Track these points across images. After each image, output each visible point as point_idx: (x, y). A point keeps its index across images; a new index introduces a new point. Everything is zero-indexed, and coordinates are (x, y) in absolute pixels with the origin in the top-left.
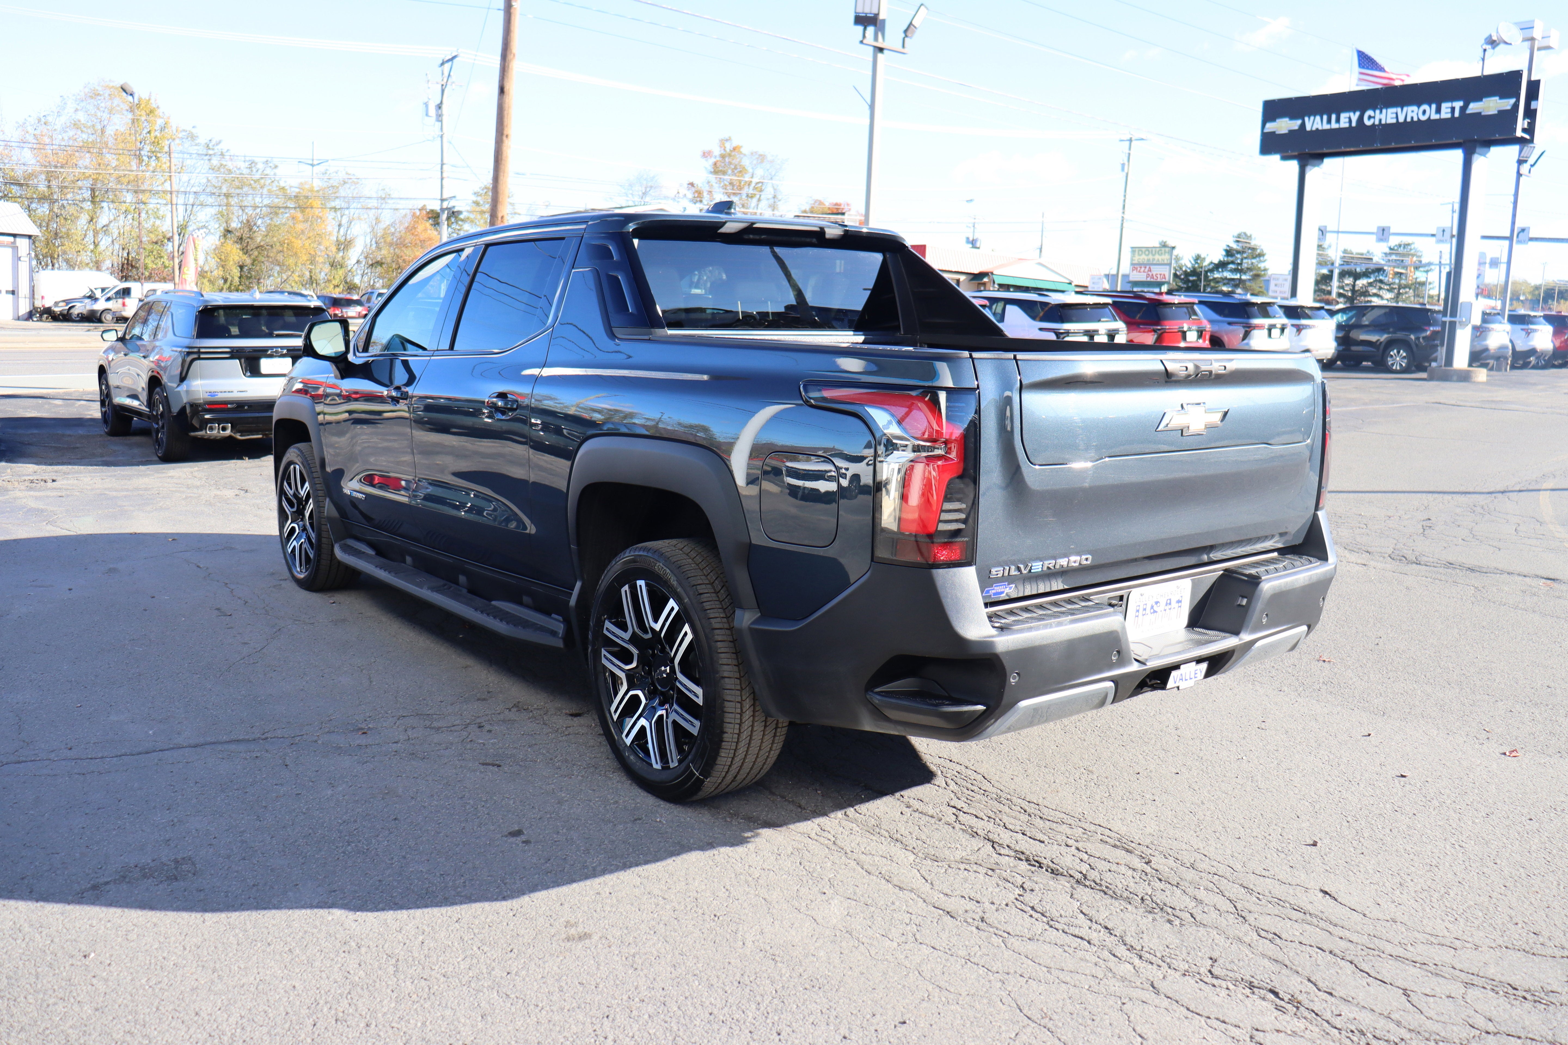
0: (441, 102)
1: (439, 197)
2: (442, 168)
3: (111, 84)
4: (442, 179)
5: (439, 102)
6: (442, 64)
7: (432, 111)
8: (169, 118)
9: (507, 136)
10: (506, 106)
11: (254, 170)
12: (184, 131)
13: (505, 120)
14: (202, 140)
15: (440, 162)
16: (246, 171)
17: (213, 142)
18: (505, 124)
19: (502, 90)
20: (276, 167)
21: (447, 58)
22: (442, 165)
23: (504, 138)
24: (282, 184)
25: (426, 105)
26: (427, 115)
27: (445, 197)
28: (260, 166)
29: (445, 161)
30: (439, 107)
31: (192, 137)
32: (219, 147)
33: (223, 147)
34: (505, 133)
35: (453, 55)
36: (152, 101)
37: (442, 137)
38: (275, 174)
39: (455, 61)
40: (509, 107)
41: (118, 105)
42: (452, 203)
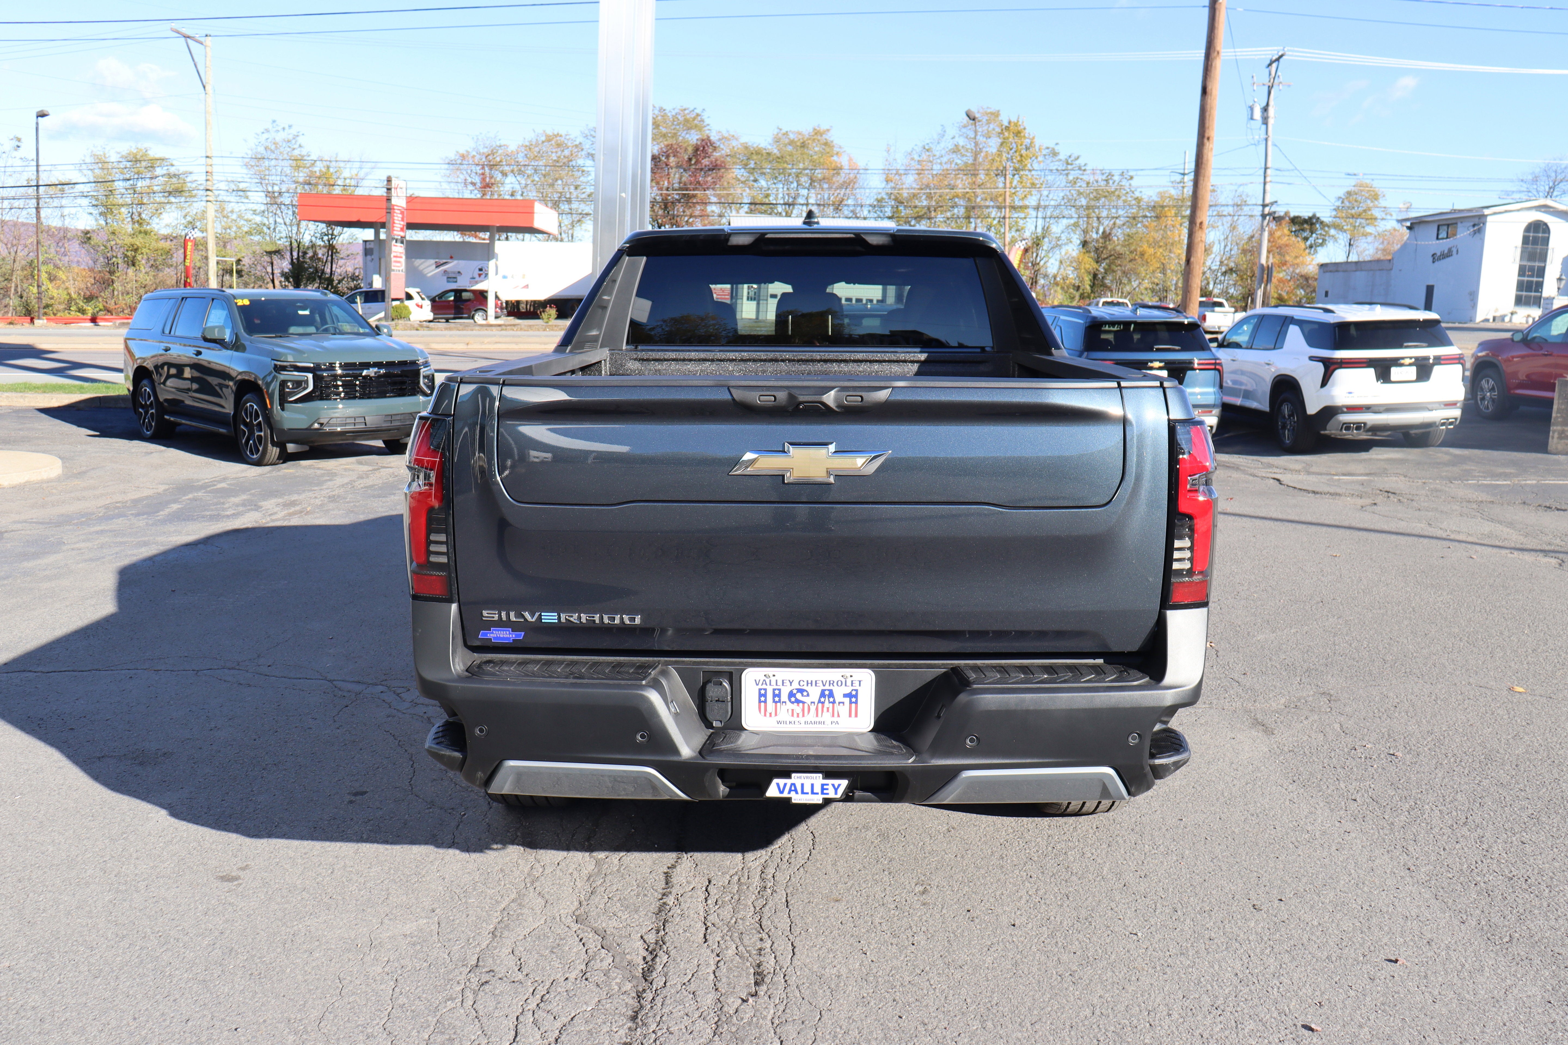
0: (1268, 104)
1: (1261, 202)
2: (1265, 172)
3: (989, 111)
4: (1265, 183)
5: (1264, 104)
6: (1270, 65)
7: (1258, 114)
8: (1034, 138)
9: (1208, 139)
10: (1208, 107)
11: (1111, 182)
12: (1048, 148)
13: (1207, 121)
14: (1062, 156)
15: (1263, 166)
16: (1103, 183)
17: (1072, 158)
18: (1207, 125)
19: (1204, 91)
20: (1131, 178)
21: (1274, 58)
22: (1266, 169)
23: (1206, 140)
24: (1137, 194)
25: (1252, 108)
26: (1252, 118)
27: (1267, 201)
28: (1116, 178)
29: (1269, 165)
30: (1265, 109)
31: (1054, 154)
32: (1077, 162)
33: (1081, 162)
34: (1207, 135)
35: (1280, 54)
36: (1020, 123)
37: (1266, 140)
38: (1130, 185)
39: (1281, 60)
40: (1211, 108)
41: (994, 129)
42: (1273, 209)
